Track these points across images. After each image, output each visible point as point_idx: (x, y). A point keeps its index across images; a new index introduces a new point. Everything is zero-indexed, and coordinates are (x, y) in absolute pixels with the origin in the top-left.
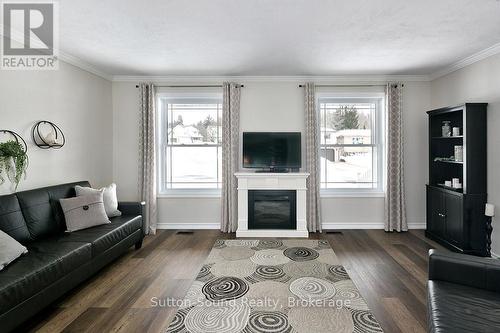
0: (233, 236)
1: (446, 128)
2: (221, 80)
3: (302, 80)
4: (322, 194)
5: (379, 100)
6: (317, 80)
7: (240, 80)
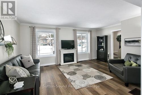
0: (60, 65)
1: (100, 40)
2: (55, 27)
3: (74, 29)
4: (78, 54)
5: (88, 34)
6: (77, 29)
7: (59, 27)
